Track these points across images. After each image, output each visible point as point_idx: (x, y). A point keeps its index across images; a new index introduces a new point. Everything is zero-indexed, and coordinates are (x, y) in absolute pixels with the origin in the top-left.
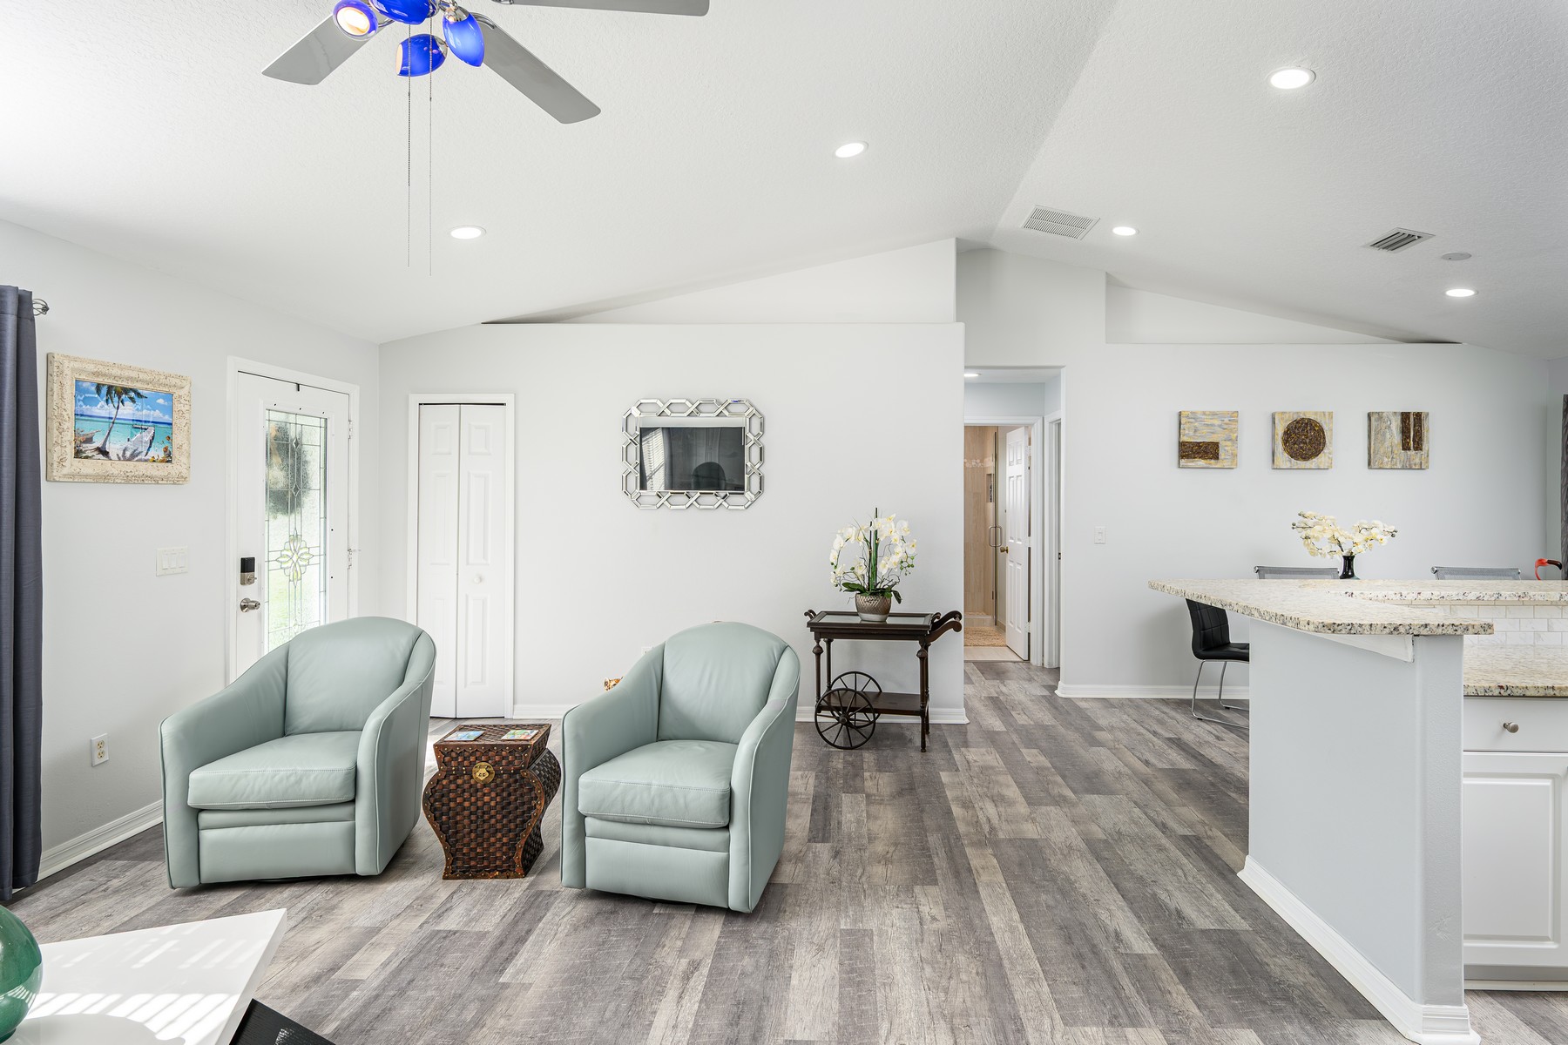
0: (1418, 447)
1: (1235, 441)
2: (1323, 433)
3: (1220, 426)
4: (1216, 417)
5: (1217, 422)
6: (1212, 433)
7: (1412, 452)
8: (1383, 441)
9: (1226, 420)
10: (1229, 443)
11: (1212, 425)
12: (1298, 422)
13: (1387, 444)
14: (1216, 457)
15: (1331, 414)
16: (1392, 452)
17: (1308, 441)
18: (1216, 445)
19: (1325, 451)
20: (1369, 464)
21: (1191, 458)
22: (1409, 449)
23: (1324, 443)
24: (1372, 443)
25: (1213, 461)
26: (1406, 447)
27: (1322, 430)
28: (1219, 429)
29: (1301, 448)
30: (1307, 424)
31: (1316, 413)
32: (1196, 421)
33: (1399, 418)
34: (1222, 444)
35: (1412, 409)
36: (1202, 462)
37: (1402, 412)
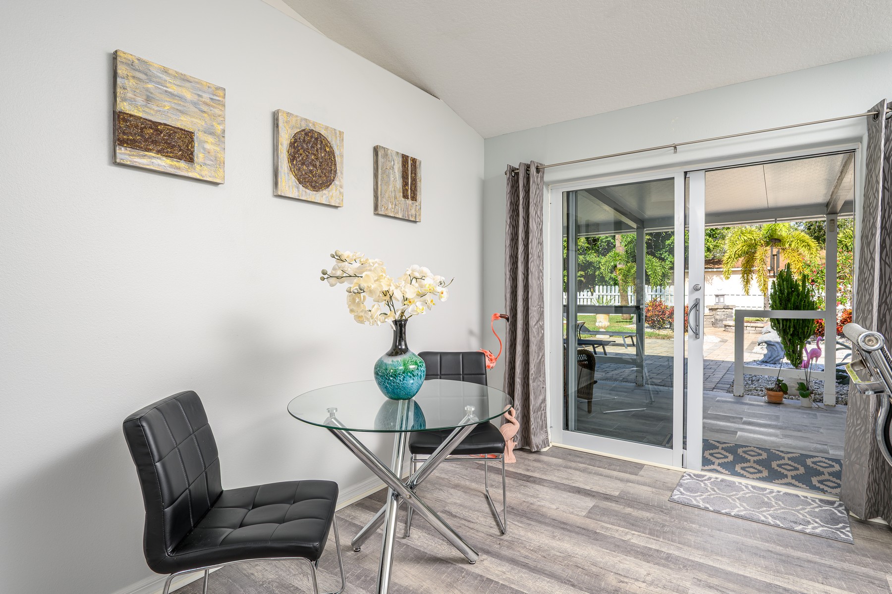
0: (414, 198)
1: (220, 137)
2: (334, 157)
3: (195, 104)
4: (188, 84)
5: (189, 96)
6: (180, 111)
7: (409, 202)
8: (388, 183)
9: (206, 97)
10: (210, 139)
11: (181, 98)
12: (306, 134)
13: (391, 188)
14: (188, 157)
15: (341, 133)
16: (395, 198)
17: (318, 164)
18: (189, 136)
19: (336, 182)
20: (376, 208)
21: (141, 148)
22: (408, 198)
23: (335, 172)
24: (379, 183)
25: (182, 164)
26: (405, 196)
27: (332, 154)
28: (193, 109)
29: (311, 171)
30: (317, 139)
31: (327, 128)
32: (150, 81)
33: (401, 159)
34: (199, 136)
35: (411, 155)
36: (163, 163)
37: (403, 154)
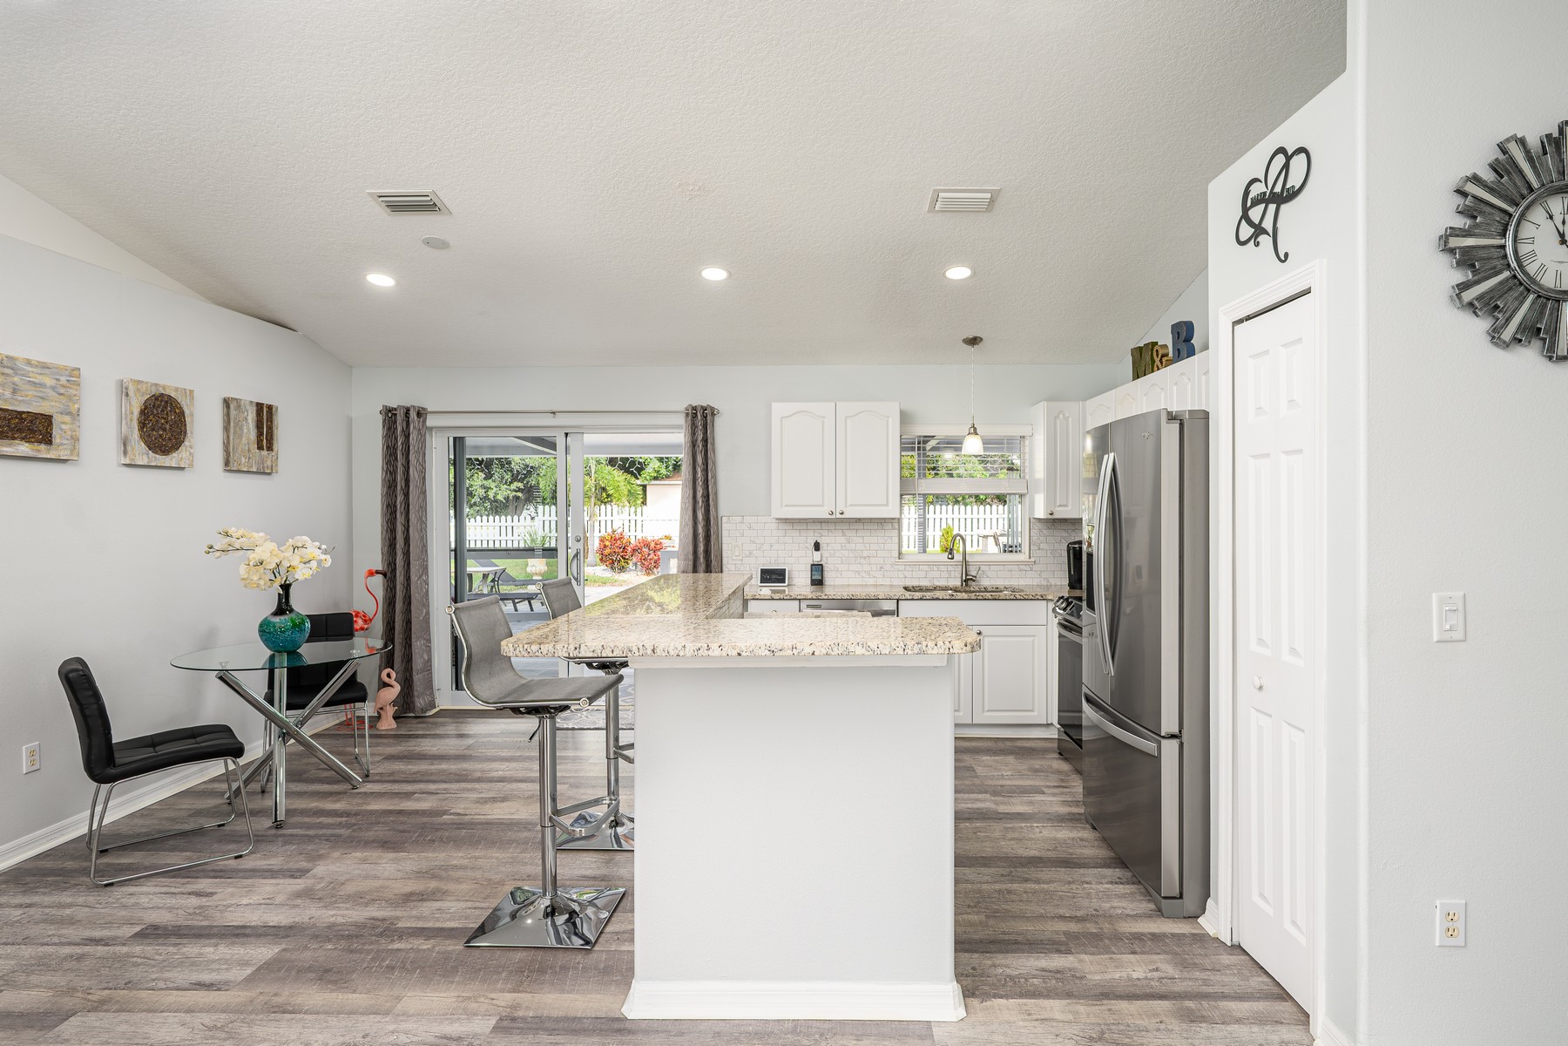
0: (270, 448)
1: (75, 416)
2: (184, 418)
3: (53, 388)
4: (47, 371)
5: (49, 381)
6: (41, 398)
7: (265, 453)
8: (241, 436)
9: (63, 380)
10: (67, 418)
11: (42, 385)
12: (157, 399)
13: (244, 440)
14: (47, 440)
15: (191, 392)
16: (249, 450)
17: (168, 427)
18: (47, 419)
19: (186, 443)
20: (227, 463)
21: (7, 437)
22: (263, 449)
23: (185, 432)
24: (231, 438)
25: (43, 447)
26: (260, 448)
27: (182, 413)
28: (51, 393)
29: (161, 436)
30: (166, 402)
31: (177, 389)
32: (16, 374)
33: (255, 408)
34: (57, 419)
35: (266, 401)
36: (24, 448)
37: (257, 403)
